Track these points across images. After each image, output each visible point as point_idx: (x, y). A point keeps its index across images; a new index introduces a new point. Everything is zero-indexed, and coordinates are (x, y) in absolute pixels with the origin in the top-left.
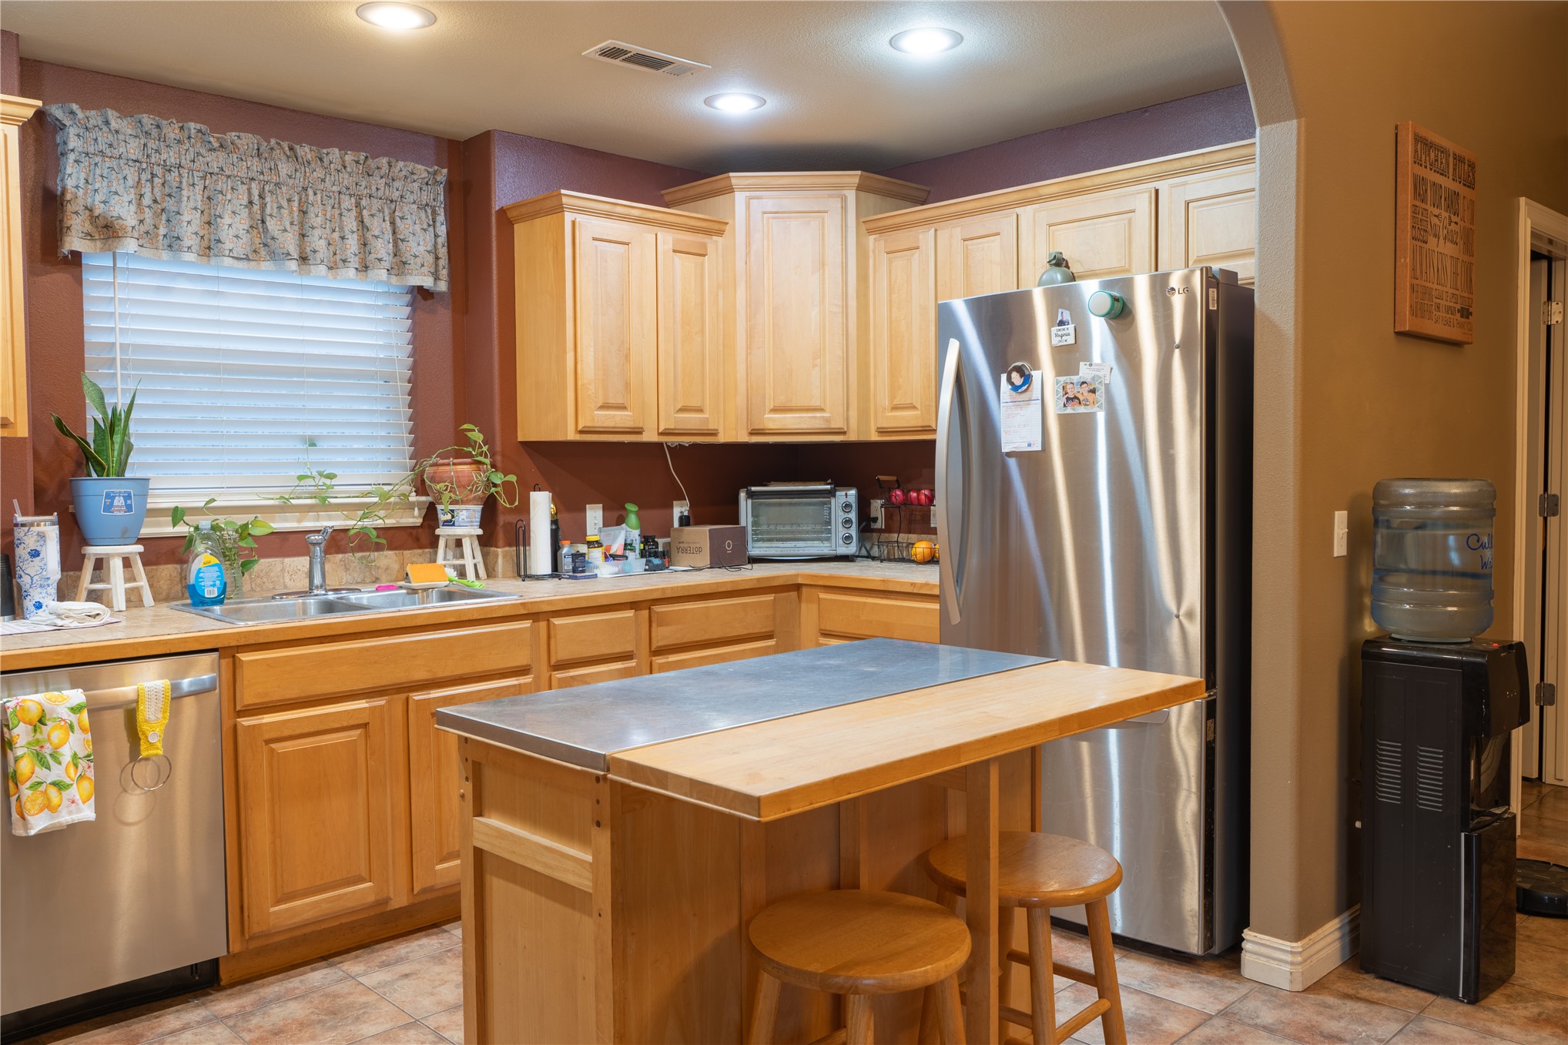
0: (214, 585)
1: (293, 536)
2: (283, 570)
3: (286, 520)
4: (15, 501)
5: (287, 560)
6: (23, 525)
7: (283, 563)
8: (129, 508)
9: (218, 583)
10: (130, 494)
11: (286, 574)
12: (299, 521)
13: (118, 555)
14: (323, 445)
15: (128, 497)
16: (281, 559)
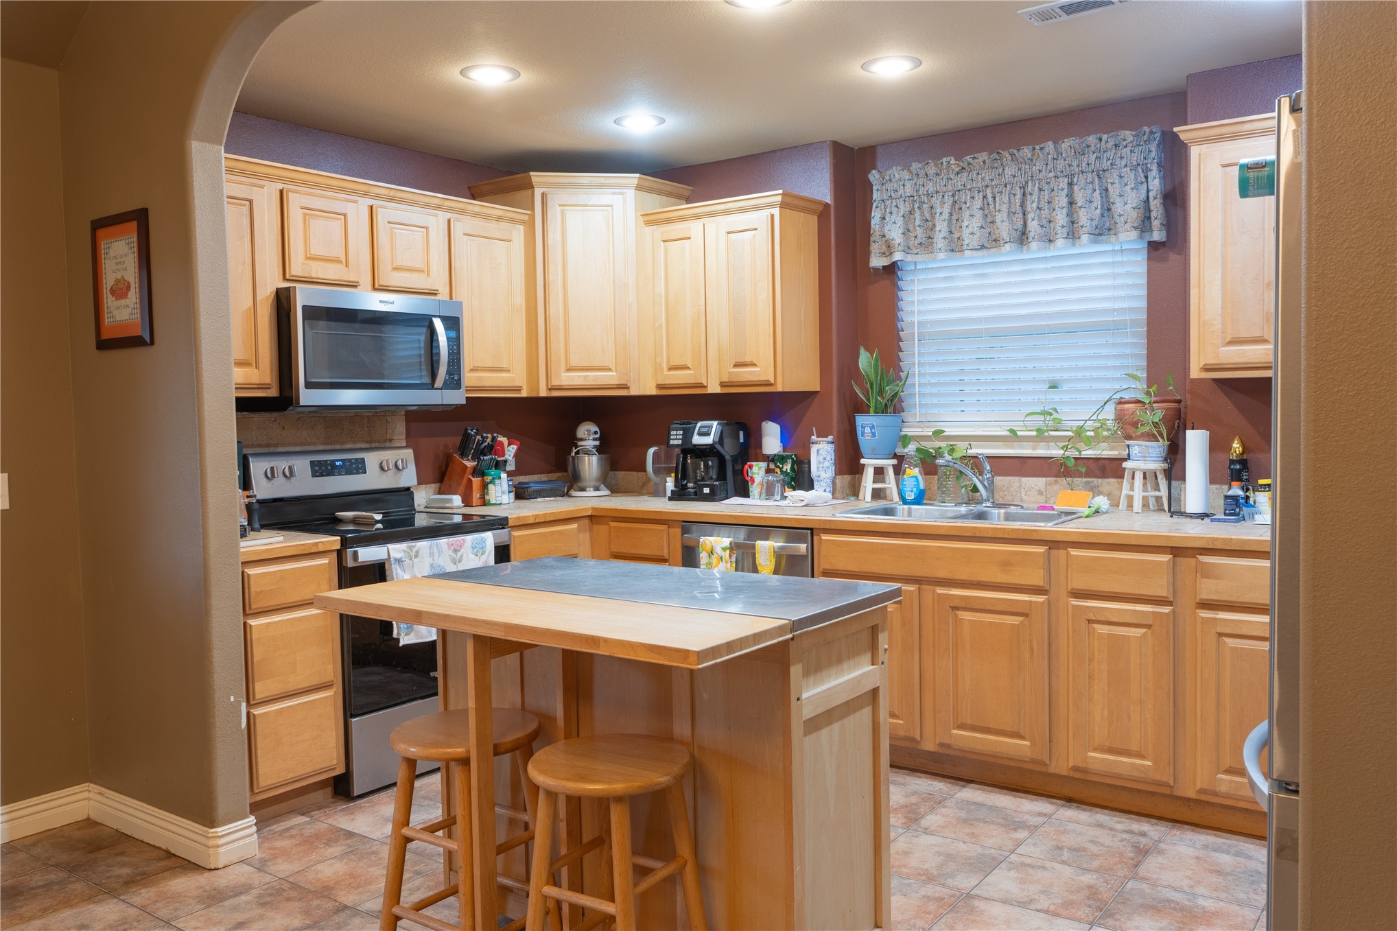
0: (912, 491)
1: (1031, 460)
2: (1020, 486)
3: (1023, 448)
4: (814, 428)
5: (1024, 479)
6: (816, 443)
7: (1020, 481)
8: (874, 435)
9: (915, 489)
10: (873, 425)
11: (1022, 490)
12: (1034, 449)
13: (871, 465)
14: (1065, 387)
15: (872, 427)
16: (1019, 478)
